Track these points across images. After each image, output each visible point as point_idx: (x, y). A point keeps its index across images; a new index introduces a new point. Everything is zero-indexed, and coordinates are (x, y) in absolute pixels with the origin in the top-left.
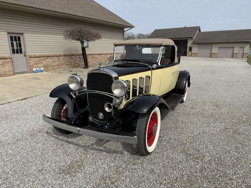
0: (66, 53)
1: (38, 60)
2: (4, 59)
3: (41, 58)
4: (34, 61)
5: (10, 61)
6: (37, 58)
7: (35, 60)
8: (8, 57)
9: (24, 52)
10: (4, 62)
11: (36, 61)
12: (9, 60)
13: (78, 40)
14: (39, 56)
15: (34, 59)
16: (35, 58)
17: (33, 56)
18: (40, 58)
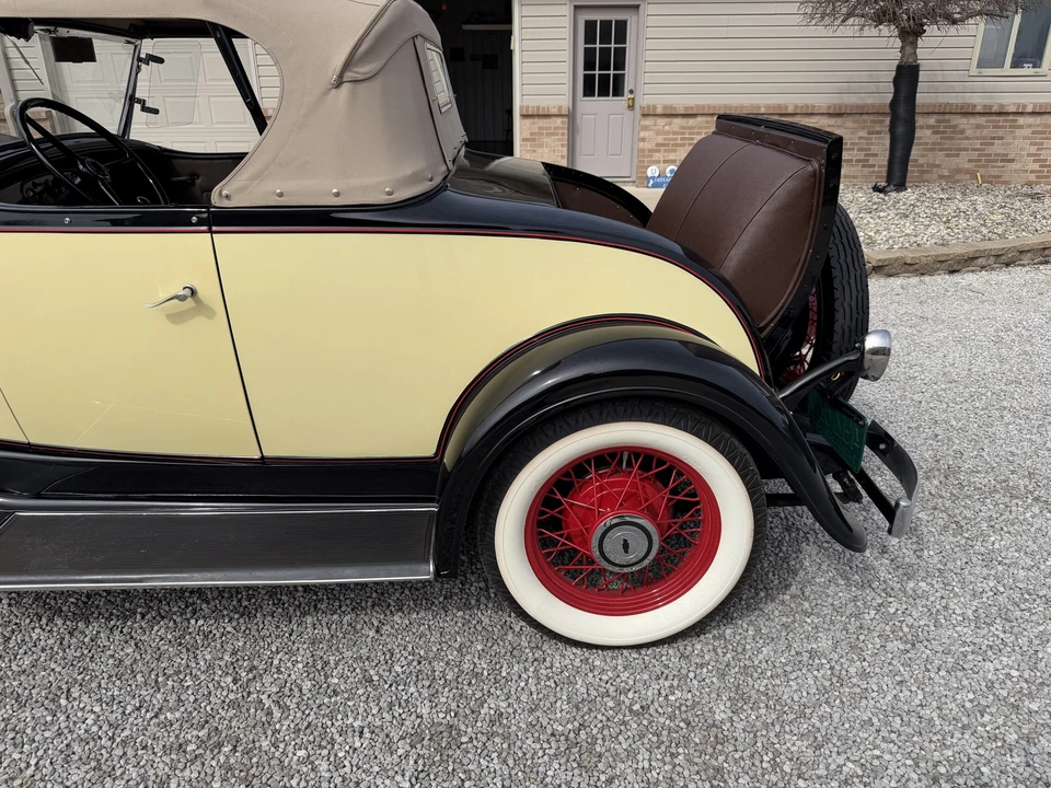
0: (852, 100)
1: (683, 128)
2: (539, 116)
3: (699, 119)
4: (658, 133)
5: (563, 128)
6: (678, 121)
7: (667, 128)
8: (555, 111)
9: (631, 92)
10: (540, 128)
11: (667, 133)
12: (559, 121)
13: (880, 18)
14: (686, 108)
15: (661, 122)
16: (668, 120)
17: (659, 111)
18: (691, 121)
